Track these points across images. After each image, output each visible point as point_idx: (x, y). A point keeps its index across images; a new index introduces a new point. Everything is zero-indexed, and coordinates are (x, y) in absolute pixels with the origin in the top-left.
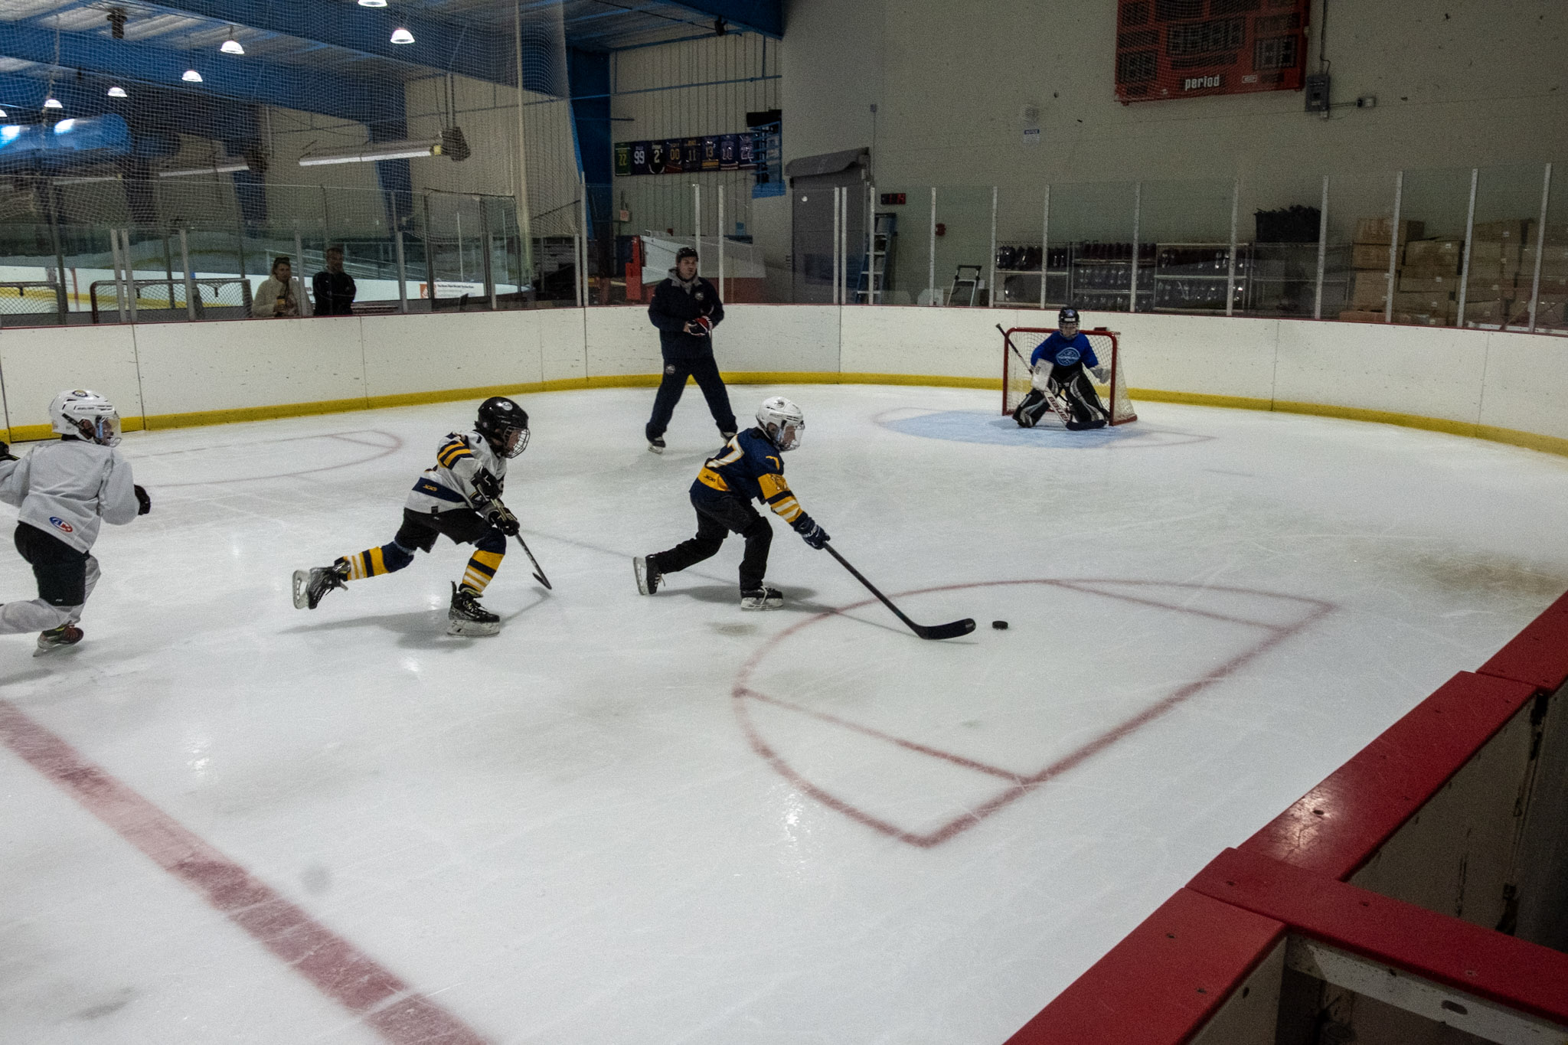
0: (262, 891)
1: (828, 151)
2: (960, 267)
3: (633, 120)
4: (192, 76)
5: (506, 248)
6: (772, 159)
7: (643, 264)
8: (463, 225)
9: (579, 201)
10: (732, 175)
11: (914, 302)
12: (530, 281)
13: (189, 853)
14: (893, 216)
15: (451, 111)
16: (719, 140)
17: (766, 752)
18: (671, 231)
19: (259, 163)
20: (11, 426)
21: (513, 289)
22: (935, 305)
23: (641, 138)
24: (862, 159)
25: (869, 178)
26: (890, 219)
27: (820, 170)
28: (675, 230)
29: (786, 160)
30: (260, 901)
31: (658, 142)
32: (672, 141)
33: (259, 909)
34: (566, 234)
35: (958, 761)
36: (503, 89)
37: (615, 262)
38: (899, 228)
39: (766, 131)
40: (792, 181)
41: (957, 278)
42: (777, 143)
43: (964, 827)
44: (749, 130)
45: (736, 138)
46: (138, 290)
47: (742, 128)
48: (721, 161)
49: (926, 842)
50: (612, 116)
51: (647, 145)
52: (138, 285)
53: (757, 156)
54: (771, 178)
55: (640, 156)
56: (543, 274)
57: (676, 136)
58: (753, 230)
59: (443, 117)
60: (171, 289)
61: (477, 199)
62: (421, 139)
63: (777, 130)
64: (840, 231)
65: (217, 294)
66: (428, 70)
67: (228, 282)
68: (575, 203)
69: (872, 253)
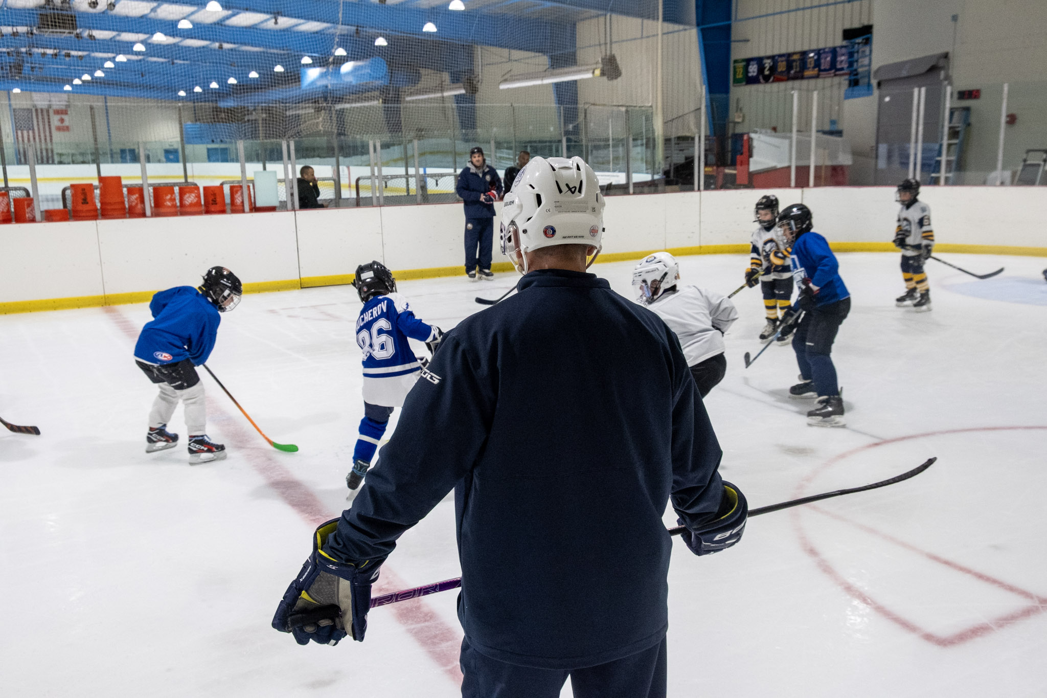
0: (430, 614)
1: (912, 57)
2: (1028, 151)
3: (748, 41)
4: (430, 28)
5: (645, 146)
6: (862, 66)
7: (751, 156)
8: (613, 130)
9: (700, 109)
10: (828, 81)
11: (984, 183)
12: (661, 171)
13: (386, 581)
14: (967, 109)
15: (608, 41)
16: (819, 52)
17: (812, 552)
18: (775, 129)
19: (472, 88)
20: (301, 277)
21: (647, 177)
22: (1002, 184)
23: (755, 54)
24: (942, 63)
25: (948, 78)
26: (964, 113)
27: (904, 73)
28: (778, 129)
29: (875, 66)
30: (428, 621)
31: (768, 58)
32: (781, 56)
33: (427, 627)
34: (688, 134)
35: (980, 576)
36: (648, 23)
37: (730, 155)
38: (973, 119)
39: (859, 44)
40: (879, 84)
41: (1025, 160)
42: (867, 52)
43: (979, 633)
44: (845, 43)
45: (834, 51)
46: (386, 183)
47: (839, 41)
48: (820, 70)
49: (944, 642)
50: (733, 38)
51: (760, 61)
52: (386, 178)
53: (851, 64)
54: (861, 82)
55: (753, 70)
56: (672, 165)
57: (783, 51)
58: (844, 126)
59: (603, 47)
60: (407, 181)
61: (623, 109)
62: (587, 65)
63: (868, 42)
64: (917, 124)
65: (437, 184)
66: (593, 12)
67: (445, 176)
68: (696, 110)
69: (945, 142)
